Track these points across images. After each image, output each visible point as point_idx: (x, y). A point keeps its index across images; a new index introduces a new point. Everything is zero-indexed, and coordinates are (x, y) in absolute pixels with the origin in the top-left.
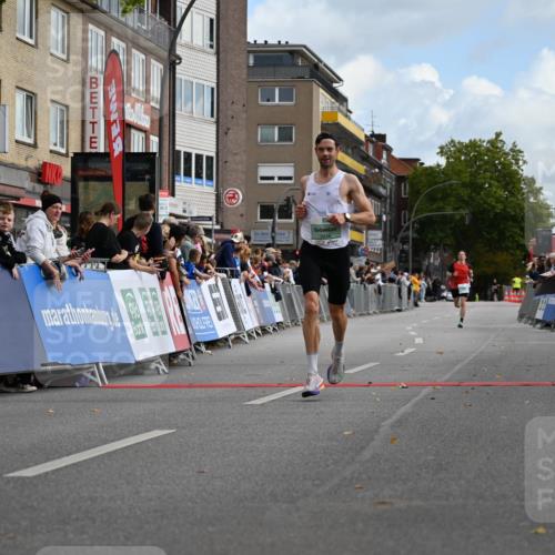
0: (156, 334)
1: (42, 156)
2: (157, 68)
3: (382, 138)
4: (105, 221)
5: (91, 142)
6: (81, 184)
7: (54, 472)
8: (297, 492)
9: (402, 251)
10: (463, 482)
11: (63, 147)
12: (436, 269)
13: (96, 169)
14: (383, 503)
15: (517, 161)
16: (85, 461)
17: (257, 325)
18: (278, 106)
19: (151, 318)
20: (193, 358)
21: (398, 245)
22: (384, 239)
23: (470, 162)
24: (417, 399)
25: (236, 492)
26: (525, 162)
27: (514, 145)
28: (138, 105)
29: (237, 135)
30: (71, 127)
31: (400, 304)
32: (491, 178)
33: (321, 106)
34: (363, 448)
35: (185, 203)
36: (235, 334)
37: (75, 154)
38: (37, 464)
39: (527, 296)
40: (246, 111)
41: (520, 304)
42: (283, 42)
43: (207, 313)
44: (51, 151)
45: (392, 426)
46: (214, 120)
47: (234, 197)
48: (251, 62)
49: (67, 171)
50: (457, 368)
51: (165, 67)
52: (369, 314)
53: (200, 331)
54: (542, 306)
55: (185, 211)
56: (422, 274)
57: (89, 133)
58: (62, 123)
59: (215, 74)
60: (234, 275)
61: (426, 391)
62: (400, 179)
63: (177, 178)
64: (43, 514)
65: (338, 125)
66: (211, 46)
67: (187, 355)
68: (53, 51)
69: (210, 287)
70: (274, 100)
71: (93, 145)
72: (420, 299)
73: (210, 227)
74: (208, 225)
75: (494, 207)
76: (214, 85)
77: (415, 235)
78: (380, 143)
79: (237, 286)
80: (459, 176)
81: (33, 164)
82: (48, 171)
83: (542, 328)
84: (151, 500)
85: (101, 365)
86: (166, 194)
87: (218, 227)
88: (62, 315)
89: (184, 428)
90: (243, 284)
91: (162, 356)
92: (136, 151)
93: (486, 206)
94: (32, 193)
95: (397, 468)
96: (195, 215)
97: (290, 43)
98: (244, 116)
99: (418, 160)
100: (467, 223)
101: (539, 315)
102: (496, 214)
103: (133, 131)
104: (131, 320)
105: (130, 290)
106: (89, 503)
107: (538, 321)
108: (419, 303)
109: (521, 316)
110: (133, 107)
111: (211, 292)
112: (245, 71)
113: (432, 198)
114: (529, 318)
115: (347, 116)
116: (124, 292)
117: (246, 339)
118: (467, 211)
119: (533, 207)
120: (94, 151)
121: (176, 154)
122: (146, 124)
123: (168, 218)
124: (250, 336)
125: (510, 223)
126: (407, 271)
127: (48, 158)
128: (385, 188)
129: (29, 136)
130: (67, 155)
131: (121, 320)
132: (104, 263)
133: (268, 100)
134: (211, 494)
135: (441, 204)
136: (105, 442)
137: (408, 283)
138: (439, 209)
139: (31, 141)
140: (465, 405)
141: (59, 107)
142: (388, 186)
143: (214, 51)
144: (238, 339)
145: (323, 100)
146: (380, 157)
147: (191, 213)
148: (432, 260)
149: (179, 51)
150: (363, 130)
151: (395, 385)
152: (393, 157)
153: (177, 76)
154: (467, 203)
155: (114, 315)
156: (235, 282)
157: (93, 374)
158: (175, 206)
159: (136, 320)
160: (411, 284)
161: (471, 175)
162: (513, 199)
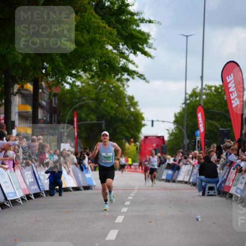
15: (123, 85)
23: (95, 86)
26: (128, 86)
32: (108, 95)
75: (109, 113)
93: (104, 112)
102: (112, 117)
119: (132, 114)
125: (119, 124)
154: (94, 111)
161: (96, 94)
162: (121, 109)
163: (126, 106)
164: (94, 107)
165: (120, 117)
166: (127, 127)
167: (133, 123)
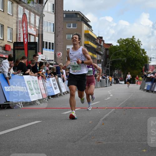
0: (37, 93)
1: (5, 43)
2: (38, 18)
3: (101, 38)
4: (23, 61)
5: (19, 39)
6: (16, 51)
7: (7, 133)
8: (76, 139)
9: (107, 70)
10: (122, 136)
11: (11, 40)
12: (117, 75)
13: (20, 47)
14: (100, 142)
15: (139, 44)
16: (16, 130)
17: (66, 91)
18: (72, 28)
19: (36, 89)
20: (48, 100)
21: (106, 68)
22: (102, 66)
23: (126, 45)
24: (110, 112)
25: (58, 139)
26: (142, 45)
27: (138, 40)
28: (32, 28)
29: (60, 37)
30: (13, 34)
31: (106, 85)
32: (132, 49)
33: (84, 29)
34: (95, 126)
35: (46, 56)
36: (59, 93)
37: (14, 42)
38: (2, 131)
39: (142, 82)
40: (63, 30)
41: (140, 85)
42: (74, 11)
43: (52, 87)
44: (8, 41)
45: (103, 120)
46: (54, 32)
47: (59, 54)
48: (65, 16)
49: (12, 47)
50: (122, 103)
51: (40, 17)
52: (98, 88)
53: (49, 92)
54: (146, 85)
55: (45, 58)
56: (113, 76)
57: (18, 36)
58: (11, 33)
59: (54, 19)
60: (60, 76)
61: (113, 110)
62: (107, 49)
63: (43, 49)
64: (3, 146)
65: (89, 34)
66: (53, 12)
67: (46, 99)
68: (8, 13)
69: (53, 80)
70: (71, 27)
71: (20, 40)
72: (112, 83)
73: (53, 63)
74: (52, 62)
75: (132, 57)
76: (54, 23)
77: (111, 65)
78: (101, 39)
79: (60, 80)
80: (123, 48)
81: (3, 45)
82: (7, 47)
83: (146, 92)
84: (34, 141)
85: (21, 102)
86: (40, 53)
87: (55, 63)
88: (10, 88)
89: (44, 120)
90: (62, 79)
91: (39, 100)
92: (32, 42)
93: (130, 57)
94: (3, 53)
95: (104, 132)
96: (48, 59)
97: (76, 11)
98: (62, 31)
99: (112, 44)
100: (125, 62)
101: (146, 88)
102: (134, 59)
103: (31, 36)
104: (30, 90)
105: (30, 81)
106: (17, 142)
107: (145, 90)
108: (112, 85)
109: (140, 88)
110: (31, 29)
111: (53, 81)
112: (63, 19)
113: (115, 55)
114: (143, 89)
115: (91, 31)
116: (28, 82)
117: (63, 95)
118: (125, 58)
119: (144, 57)
120: (20, 41)
121: (43, 42)
122: (35, 34)
123: (41, 60)
124: (64, 94)
125: (137, 62)
126: (109, 75)
127: (7, 43)
128: (102, 52)
129: (2, 37)
130: (12, 42)
131: (27, 90)
132: (22, 73)
133: (69, 27)
134: (51, 140)
135: (118, 57)
136: (22, 124)
137: (109, 79)
138: (117, 58)
139: (2, 38)
140: (124, 114)
141: (10, 29)
142: (103, 51)
143: (54, 13)
144: (60, 95)
145: (85, 27)
146: (101, 43)
147: (47, 59)
148: (115, 72)
149: (44, 13)
150: (96, 36)
151: (104, 108)
152: (104, 43)
153: (44, 20)
154: (125, 56)
155: (25, 88)
156: (59, 79)
157: (19, 105)
158: (43, 57)
159: (31, 90)
160: (110, 79)
161: (126, 48)
162: (138, 55)
163: (141, 54)
164: (125, 54)
165: (138, 59)
166: (141, 63)
167: (144, 61)
